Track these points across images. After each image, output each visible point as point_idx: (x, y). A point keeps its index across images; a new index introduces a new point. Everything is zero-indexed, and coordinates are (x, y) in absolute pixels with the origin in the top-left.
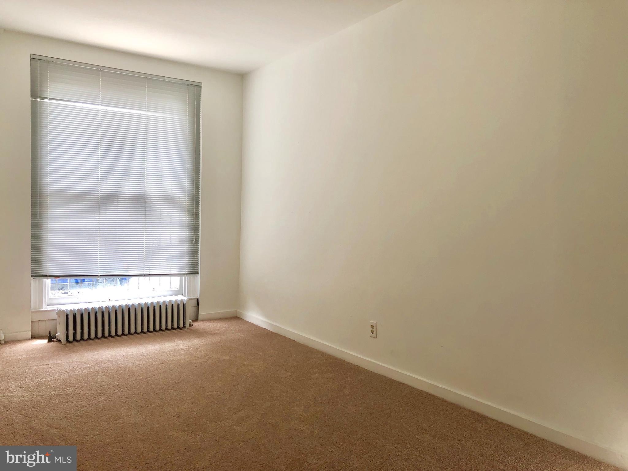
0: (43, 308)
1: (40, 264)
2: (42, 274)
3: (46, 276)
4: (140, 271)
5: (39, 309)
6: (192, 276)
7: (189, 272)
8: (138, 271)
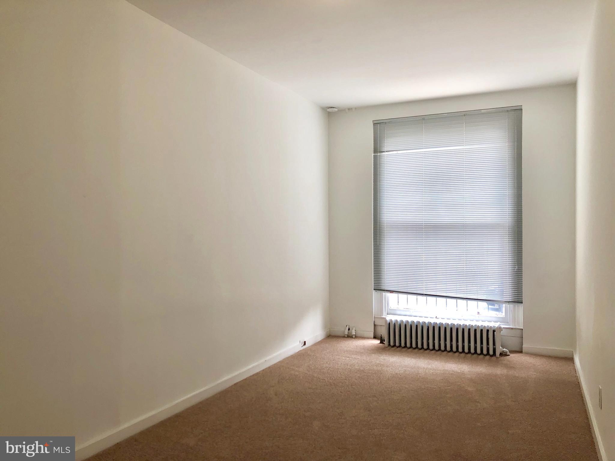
0: (383, 316)
1: (380, 280)
2: (381, 288)
3: (384, 290)
4: (458, 294)
5: (381, 316)
6: (516, 305)
7: (513, 301)
8: (456, 294)
